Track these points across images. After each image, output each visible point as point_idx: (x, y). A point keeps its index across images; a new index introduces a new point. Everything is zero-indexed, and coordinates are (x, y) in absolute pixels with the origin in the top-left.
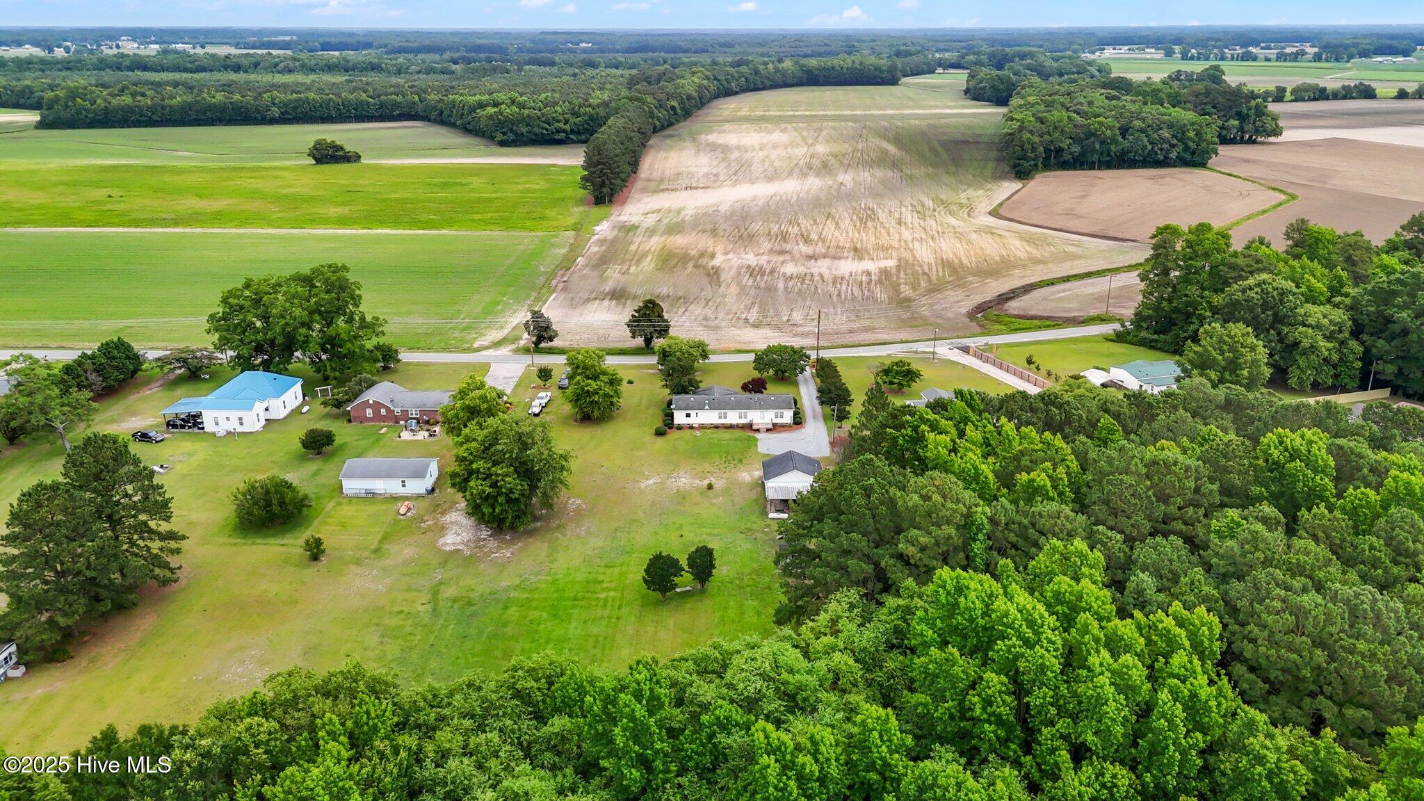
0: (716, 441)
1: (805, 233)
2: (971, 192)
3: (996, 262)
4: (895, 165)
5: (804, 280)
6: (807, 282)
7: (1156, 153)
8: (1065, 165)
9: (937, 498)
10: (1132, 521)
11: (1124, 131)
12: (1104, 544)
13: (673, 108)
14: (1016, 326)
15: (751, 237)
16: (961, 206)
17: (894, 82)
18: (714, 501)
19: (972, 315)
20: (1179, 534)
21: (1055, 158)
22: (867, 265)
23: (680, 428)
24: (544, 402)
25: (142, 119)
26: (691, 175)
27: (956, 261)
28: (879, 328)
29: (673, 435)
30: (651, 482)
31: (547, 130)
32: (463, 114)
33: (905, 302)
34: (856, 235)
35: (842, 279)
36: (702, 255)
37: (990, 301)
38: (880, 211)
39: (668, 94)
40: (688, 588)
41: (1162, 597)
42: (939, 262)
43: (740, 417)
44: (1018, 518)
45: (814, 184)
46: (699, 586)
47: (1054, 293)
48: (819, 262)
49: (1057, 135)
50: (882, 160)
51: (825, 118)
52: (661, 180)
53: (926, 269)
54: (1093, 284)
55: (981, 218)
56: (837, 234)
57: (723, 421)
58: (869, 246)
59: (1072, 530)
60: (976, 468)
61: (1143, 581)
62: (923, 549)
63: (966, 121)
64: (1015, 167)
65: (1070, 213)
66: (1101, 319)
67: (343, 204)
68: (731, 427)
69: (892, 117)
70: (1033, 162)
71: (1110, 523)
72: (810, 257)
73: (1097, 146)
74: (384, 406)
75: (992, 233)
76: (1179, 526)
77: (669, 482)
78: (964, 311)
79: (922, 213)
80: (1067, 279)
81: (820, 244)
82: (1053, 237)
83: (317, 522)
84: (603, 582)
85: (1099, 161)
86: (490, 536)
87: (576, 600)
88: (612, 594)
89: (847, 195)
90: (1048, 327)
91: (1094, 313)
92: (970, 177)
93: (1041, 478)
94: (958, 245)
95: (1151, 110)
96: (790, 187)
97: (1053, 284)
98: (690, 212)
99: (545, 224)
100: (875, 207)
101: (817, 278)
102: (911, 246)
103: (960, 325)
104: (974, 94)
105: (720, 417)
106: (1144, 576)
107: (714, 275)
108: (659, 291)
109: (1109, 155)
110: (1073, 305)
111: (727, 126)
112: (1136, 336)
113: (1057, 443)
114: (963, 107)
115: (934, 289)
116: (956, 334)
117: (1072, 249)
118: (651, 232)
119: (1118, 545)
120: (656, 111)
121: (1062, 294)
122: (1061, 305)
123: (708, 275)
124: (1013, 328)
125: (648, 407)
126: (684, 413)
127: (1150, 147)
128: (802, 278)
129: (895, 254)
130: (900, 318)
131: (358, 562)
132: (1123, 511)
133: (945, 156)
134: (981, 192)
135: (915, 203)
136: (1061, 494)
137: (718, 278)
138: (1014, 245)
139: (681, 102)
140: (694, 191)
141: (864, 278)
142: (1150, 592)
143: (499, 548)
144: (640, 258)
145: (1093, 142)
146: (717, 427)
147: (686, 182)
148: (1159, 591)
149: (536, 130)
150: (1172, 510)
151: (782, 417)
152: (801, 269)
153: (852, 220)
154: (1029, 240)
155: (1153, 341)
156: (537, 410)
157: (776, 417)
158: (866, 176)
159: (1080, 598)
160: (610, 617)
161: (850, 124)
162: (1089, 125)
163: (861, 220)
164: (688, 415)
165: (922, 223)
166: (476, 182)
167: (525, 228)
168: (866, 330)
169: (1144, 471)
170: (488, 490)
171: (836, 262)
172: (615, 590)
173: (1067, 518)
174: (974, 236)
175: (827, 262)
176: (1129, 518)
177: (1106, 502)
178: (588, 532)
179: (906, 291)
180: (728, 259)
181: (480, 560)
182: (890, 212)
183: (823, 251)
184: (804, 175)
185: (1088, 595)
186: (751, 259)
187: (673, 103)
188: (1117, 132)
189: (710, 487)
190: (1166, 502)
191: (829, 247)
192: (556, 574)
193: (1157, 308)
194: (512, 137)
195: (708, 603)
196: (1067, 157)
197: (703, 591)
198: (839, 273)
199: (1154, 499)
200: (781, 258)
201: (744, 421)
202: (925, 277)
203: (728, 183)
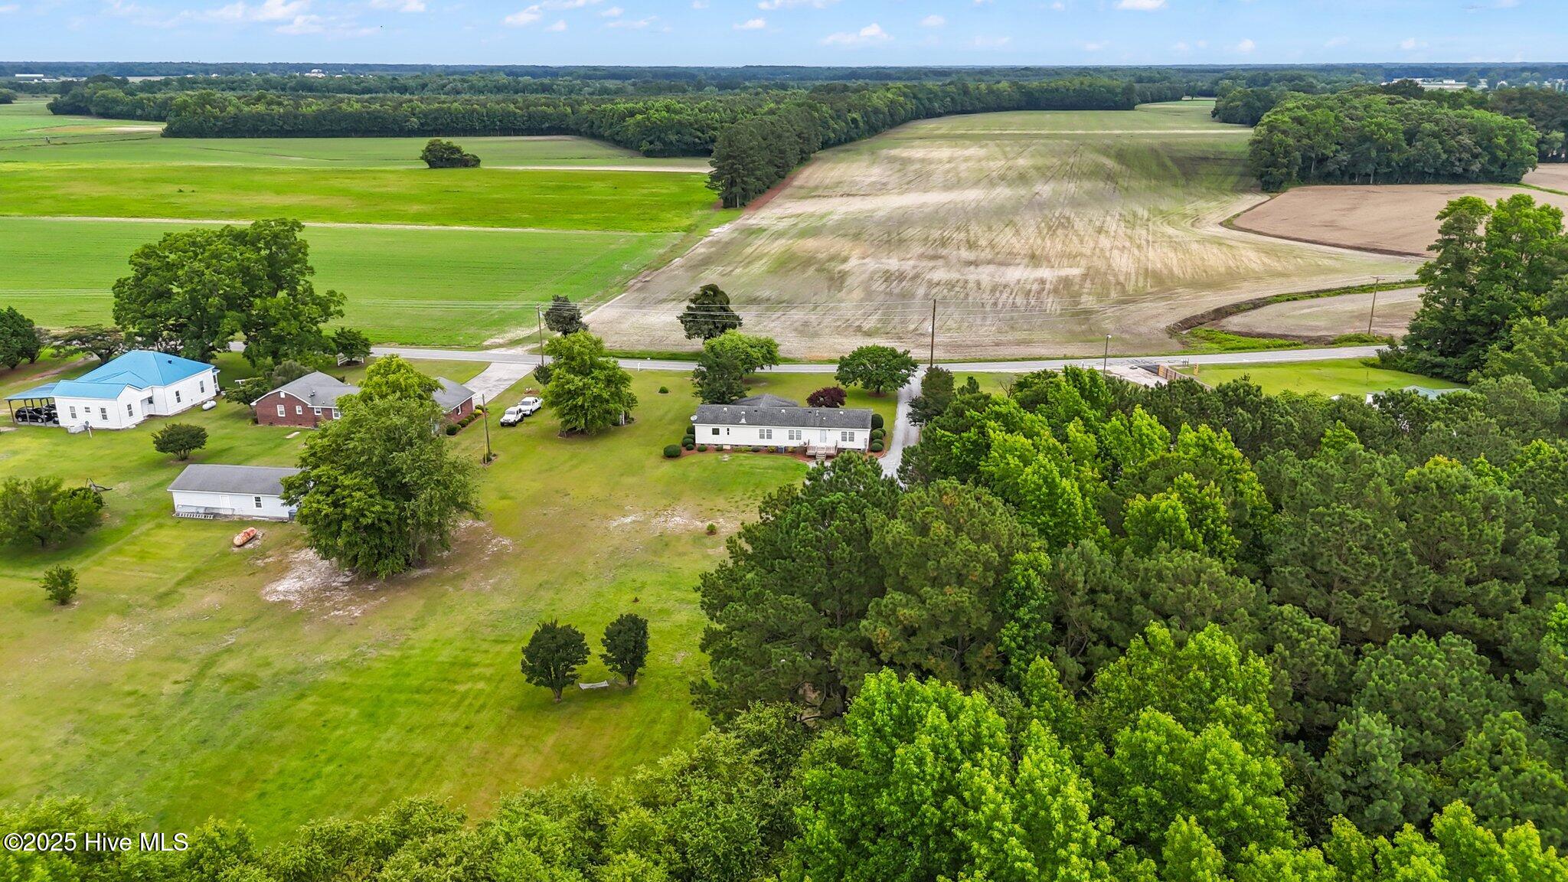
0: (747, 469)
1: (973, 239)
2: (1201, 204)
3: (1220, 274)
4: (1110, 177)
5: (953, 286)
6: (957, 289)
7: (1453, 165)
8: (1328, 178)
9: (939, 528)
10: (1362, 601)
11: (1411, 136)
12: (1292, 644)
13: (854, 121)
14: (1234, 344)
15: (901, 241)
16: (1185, 216)
17: (1128, 106)
18: (710, 552)
19: (1173, 331)
20: (1467, 633)
21: (1317, 168)
22: (1045, 273)
23: (703, 449)
24: (527, 409)
25: (273, 128)
26: (853, 183)
27: (1165, 272)
28: (1038, 342)
29: (691, 459)
30: (628, 520)
31: (700, 138)
32: (612, 124)
33: (1085, 315)
34: (1039, 241)
35: (1005, 286)
36: (832, 259)
37: (1203, 316)
38: (1077, 219)
39: (849, 105)
40: (604, 684)
41: (1416, 777)
42: (1142, 271)
43: (791, 438)
44: (1115, 581)
45: (1003, 193)
46: (623, 681)
47: (1295, 309)
48: (980, 269)
49: (1320, 138)
50: (1097, 173)
51: (1036, 136)
52: (816, 188)
53: (1122, 279)
54: (1353, 301)
55: (1210, 229)
56: (1014, 240)
57: (765, 442)
58: (1052, 253)
59: (1222, 610)
60: (1052, 485)
61: (1368, 734)
62: (910, 632)
63: (1211, 140)
64: (1261, 176)
65: (1330, 225)
66: (1361, 340)
67: (431, 203)
68: (776, 451)
69: (1118, 136)
70: (1284, 170)
71: (1312, 602)
72: (970, 263)
73: (1374, 154)
74: (300, 402)
75: (1220, 244)
76: (1467, 616)
77: (654, 521)
78: (1163, 326)
79: (1132, 221)
80: (1317, 294)
81: (988, 250)
82: (1301, 249)
83: (108, 548)
84: (476, 665)
85: (1376, 173)
86: (348, 584)
87: (418, 692)
88: (481, 685)
89: (1039, 204)
90: (1280, 346)
91: (1349, 332)
92: (1204, 190)
93: (1170, 504)
94: (1172, 255)
95: (1446, 112)
96: (972, 196)
97: (1295, 299)
98: (836, 217)
99: (654, 225)
100: (1072, 216)
101: (971, 285)
102: (1108, 254)
103: (1154, 342)
104: (1223, 116)
105: (762, 437)
106: (1373, 723)
107: (838, 281)
108: (758, 294)
109: (1389, 165)
110: (1322, 323)
111: (917, 142)
112: (1411, 360)
113: (1220, 446)
114: (1207, 128)
115: (1126, 300)
116: (1144, 352)
117: (1326, 262)
118: (780, 235)
119: (1325, 647)
120: (831, 122)
121: (1308, 311)
122: (1303, 322)
123: (831, 279)
124: (1229, 345)
125: (672, 422)
126: (709, 428)
127: (1444, 156)
128: (951, 285)
129: (1083, 262)
130: (1071, 332)
131: (125, 610)
132: (1344, 580)
133: (1175, 170)
134: (1214, 204)
135: (1124, 212)
136: (1211, 537)
137: (842, 283)
138: (1247, 257)
139: (866, 114)
140: (851, 198)
141: (1035, 287)
142: (1386, 765)
143: (350, 602)
144: (750, 261)
145: (1368, 149)
146: (756, 450)
147: (846, 189)
148: (1411, 757)
149: (688, 138)
150: (1454, 583)
151: (852, 439)
152: (954, 276)
153: (1038, 227)
154: (1269, 252)
155: (1435, 366)
156: (512, 418)
157: (844, 439)
158: (1071, 187)
159: (1197, 769)
160: (456, 725)
161: (1066, 141)
162: (1363, 127)
163: (1050, 228)
164: (716, 432)
165: (1129, 232)
166: (598, 186)
167: (626, 229)
168: (1019, 343)
169: (1394, 501)
170: (327, 510)
171: (1003, 268)
172: (489, 680)
173: (1213, 583)
174: (1195, 246)
175: (991, 268)
176: (1356, 594)
177: (1309, 559)
178: (496, 588)
179: (1088, 301)
180: (860, 263)
181: (310, 619)
182: (1091, 221)
183: (990, 257)
184: (992, 184)
185: (1219, 766)
186: (893, 263)
187: (854, 115)
188: (1401, 136)
189: (712, 531)
190: (1438, 568)
191: (998, 253)
192: (412, 648)
193: (1445, 317)
194: (658, 145)
195: (629, 710)
196: (1331, 166)
197: (629, 691)
198: (1003, 281)
199: (1414, 559)
200: (931, 264)
201: (795, 443)
202: (1119, 287)
203: (895, 191)
